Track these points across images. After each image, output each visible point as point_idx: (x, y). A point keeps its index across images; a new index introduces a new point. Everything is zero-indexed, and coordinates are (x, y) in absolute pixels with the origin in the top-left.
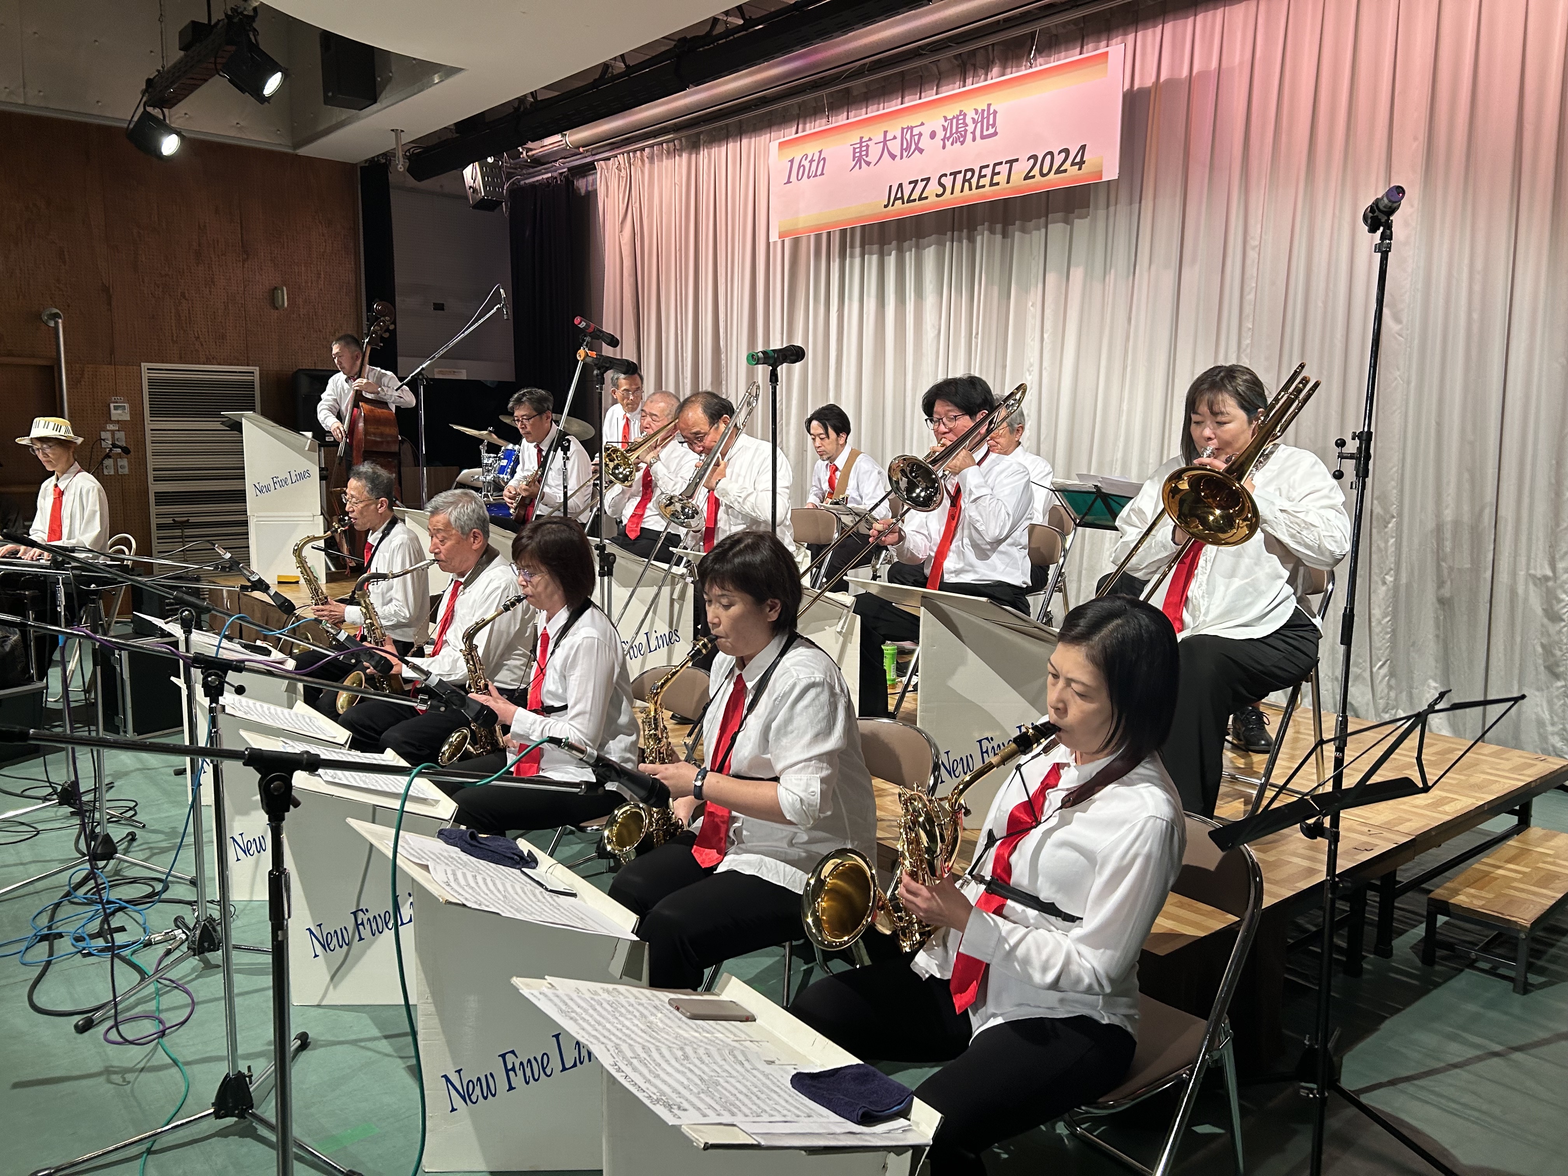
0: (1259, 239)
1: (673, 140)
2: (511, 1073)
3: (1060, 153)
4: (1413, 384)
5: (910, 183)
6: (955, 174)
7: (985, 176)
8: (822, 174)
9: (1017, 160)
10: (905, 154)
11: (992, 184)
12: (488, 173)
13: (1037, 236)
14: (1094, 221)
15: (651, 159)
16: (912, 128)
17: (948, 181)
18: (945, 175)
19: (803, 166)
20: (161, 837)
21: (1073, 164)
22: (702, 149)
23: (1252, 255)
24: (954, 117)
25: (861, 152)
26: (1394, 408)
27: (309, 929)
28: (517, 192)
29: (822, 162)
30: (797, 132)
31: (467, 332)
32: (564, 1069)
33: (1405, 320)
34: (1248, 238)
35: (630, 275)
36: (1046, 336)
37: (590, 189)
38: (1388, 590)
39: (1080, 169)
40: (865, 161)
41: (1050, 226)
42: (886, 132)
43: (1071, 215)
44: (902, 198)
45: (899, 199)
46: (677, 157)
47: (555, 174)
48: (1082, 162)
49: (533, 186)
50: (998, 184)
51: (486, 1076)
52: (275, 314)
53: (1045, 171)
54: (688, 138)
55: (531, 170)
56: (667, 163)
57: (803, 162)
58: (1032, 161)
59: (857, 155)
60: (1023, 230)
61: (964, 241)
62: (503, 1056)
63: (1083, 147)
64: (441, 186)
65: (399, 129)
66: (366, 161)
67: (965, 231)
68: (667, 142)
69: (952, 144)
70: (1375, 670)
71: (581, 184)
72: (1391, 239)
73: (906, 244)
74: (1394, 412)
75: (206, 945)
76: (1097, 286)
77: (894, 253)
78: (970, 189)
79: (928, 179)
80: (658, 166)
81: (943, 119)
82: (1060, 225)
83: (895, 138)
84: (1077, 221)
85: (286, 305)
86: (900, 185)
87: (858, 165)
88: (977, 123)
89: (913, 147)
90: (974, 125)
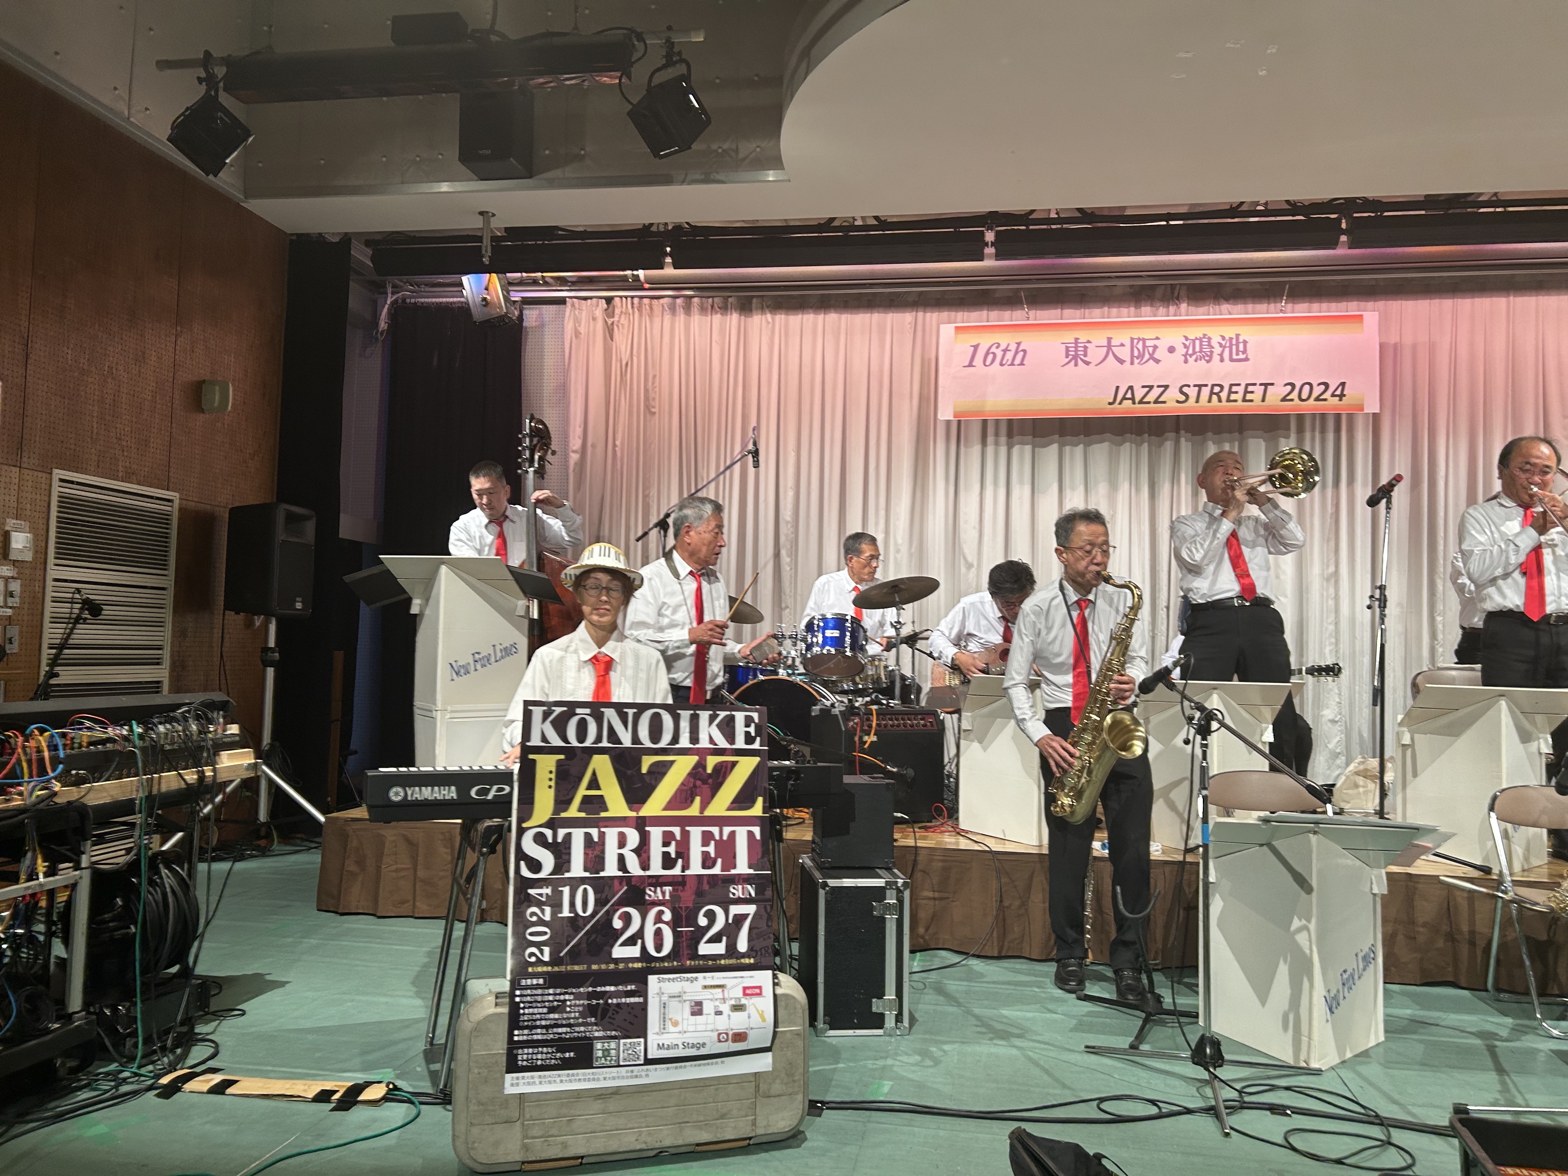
3: (1319, 384)
5: (1143, 387)
6: (1200, 386)
7: (1236, 392)
8: (1022, 364)
9: (1272, 384)
10: (1136, 361)
11: (1244, 400)
16: (1144, 340)
17: (1192, 392)
18: (1189, 386)
19: (994, 354)
21: (1333, 395)
24: (1197, 339)
25: (1076, 351)
39: (1341, 400)
40: (1082, 360)
42: (1109, 339)
44: (1133, 399)
45: (1128, 399)
48: (1344, 395)
50: (1251, 401)
52: (201, 417)
53: (1304, 396)
57: (993, 349)
58: (1289, 388)
59: (1072, 353)
63: (1343, 384)
69: (1196, 360)
78: (1220, 401)
79: (1166, 387)
81: (1184, 338)
86: (1131, 388)
87: (1073, 362)
88: (1225, 347)
89: (1147, 356)
90: (1221, 349)
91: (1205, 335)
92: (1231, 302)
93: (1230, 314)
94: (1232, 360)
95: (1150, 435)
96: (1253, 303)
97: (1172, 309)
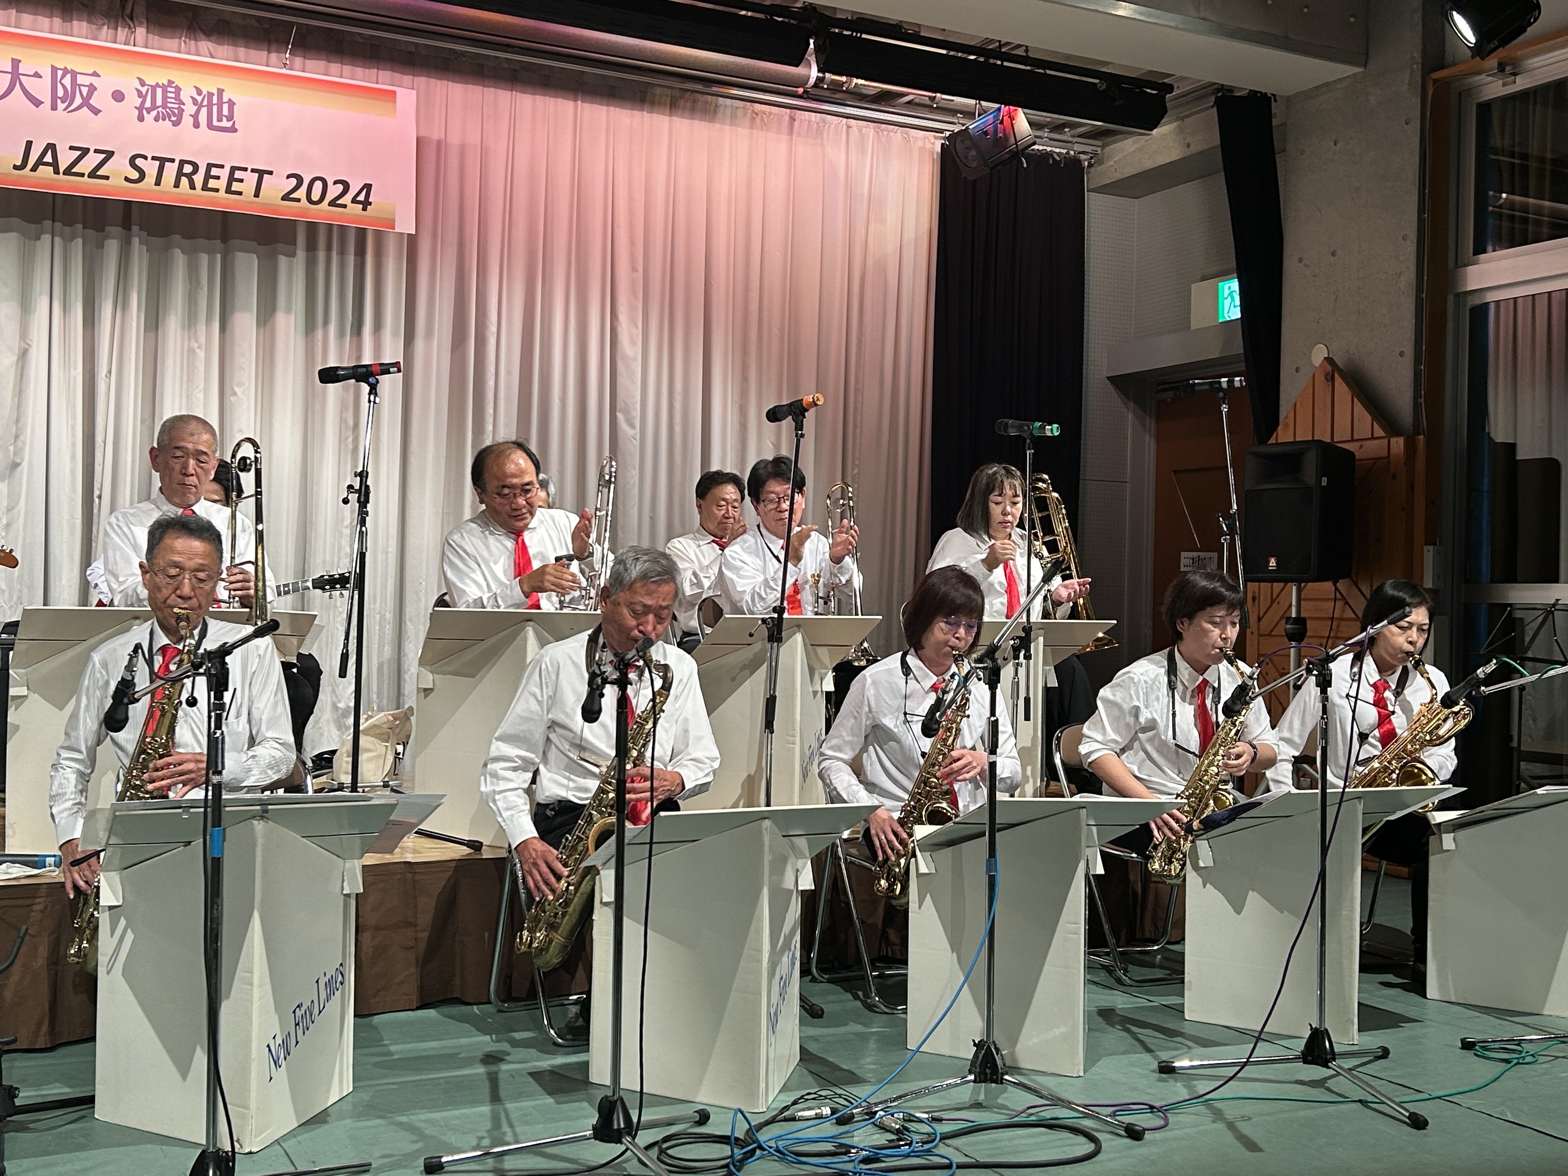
3: (335, 183)
5: (72, 148)
6: (163, 161)
7: (218, 178)
9: (271, 173)
10: (61, 106)
11: (229, 190)
16: (74, 75)
17: (151, 168)
18: (146, 158)
21: (354, 201)
24: (157, 85)
39: (364, 209)
42: (16, 63)
44: (55, 164)
45: (47, 164)
48: (368, 203)
50: (240, 193)
53: (314, 198)
58: (293, 182)
63: (368, 187)
69: (156, 119)
78: (192, 186)
79: (110, 154)
81: (137, 81)
82: (253, 256)
83: (37, 75)
86: (51, 147)
88: (200, 106)
89: (78, 101)
90: (196, 108)
91: (170, 83)
92: (213, 38)
93: (212, 57)
94: (210, 126)
95: (84, 228)
96: (246, 47)
97: (122, 33)
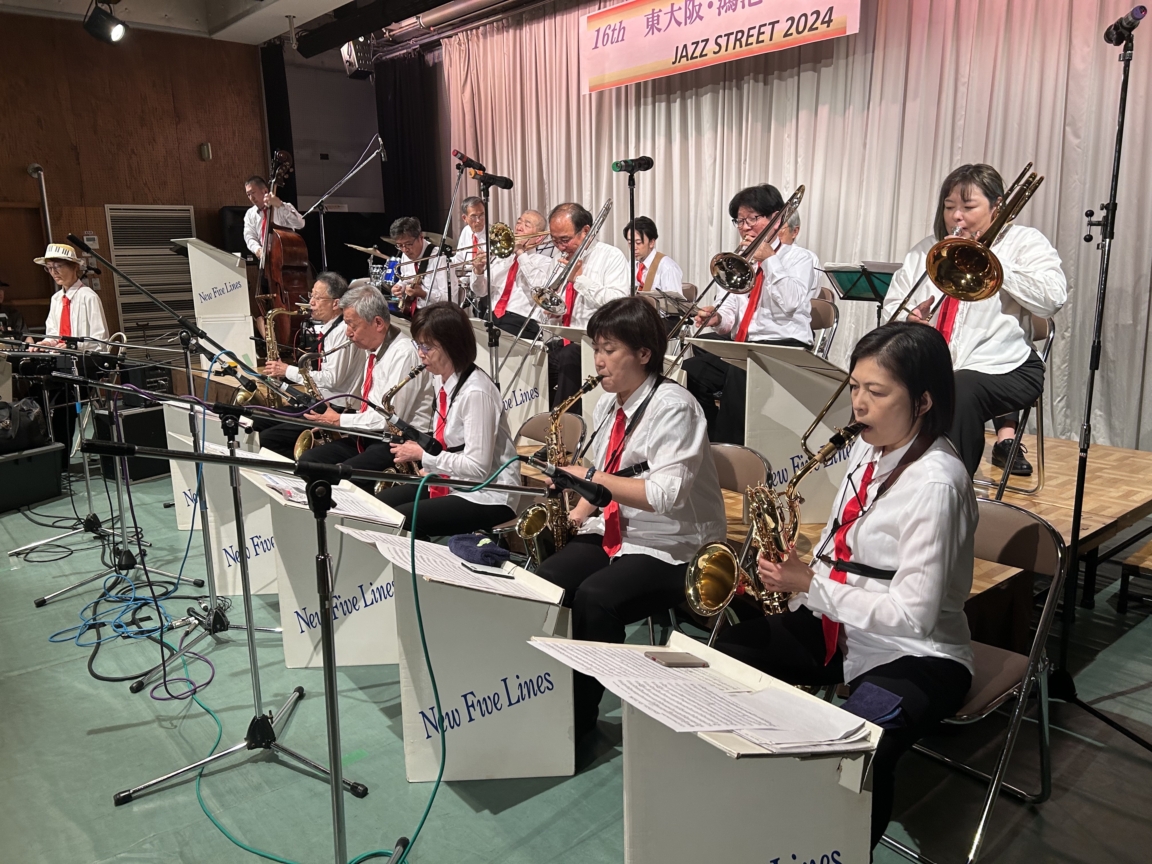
0: (968, 76)
1: (502, 20)
2: (471, 709)
3: (812, 15)
4: (1087, 186)
5: (693, 44)
6: (728, 35)
7: (752, 36)
8: (623, 40)
9: (778, 22)
10: (688, 21)
11: (758, 42)
12: (360, 49)
13: (792, 82)
14: (836, 69)
15: (485, 35)
17: (723, 41)
18: (721, 36)
19: (608, 34)
20: (165, 553)
21: (823, 23)
22: (524, 25)
23: (962, 89)
25: (653, 21)
26: (1074, 204)
27: (296, 612)
28: (381, 66)
29: (622, 30)
30: (599, 9)
31: (354, 172)
32: (511, 704)
33: (1082, 135)
34: (960, 76)
35: (471, 127)
36: (799, 160)
37: (436, 61)
38: (1066, 343)
39: (828, 26)
40: (657, 29)
41: (801, 74)
42: (672, 5)
43: (818, 65)
44: (687, 56)
45: (684, 57)
46: (505, 33)
47: (410, 50)
48: (830, 20)
49: (392, 59)
50: (763, 41)
51: (452, 711)
52: (203, 164)
53: (800, 29)
54: (513, 17)
55: (391, 48)
56: (497, 37)
57: (607, 31)
58: (790, 22)
59: (650, 23)
60: (780, 78)
61: (734, 89)
62: (465, 696)
63: (831, 9)
64: (322, 62)
65: (292, 15)
66: (265, 43)
67: (734, 81)
68: (497, 21)
69: (726, 12)
70: (1055, 404)
71: (430, 58)
72: (1132, 50)
73: (688, 93)
74: (1074, 206)
75: (218, 626)
76: (839, 120)
77: (678, 100)
78: (741, 46)
79: (707, 41)
80: (490, 40)
82: (810, 73)
83: (680, 8)
84: (823, 70)
85: (211, 157)
86: (685, 46)
87: (651, 31)
89: (695, 15)
